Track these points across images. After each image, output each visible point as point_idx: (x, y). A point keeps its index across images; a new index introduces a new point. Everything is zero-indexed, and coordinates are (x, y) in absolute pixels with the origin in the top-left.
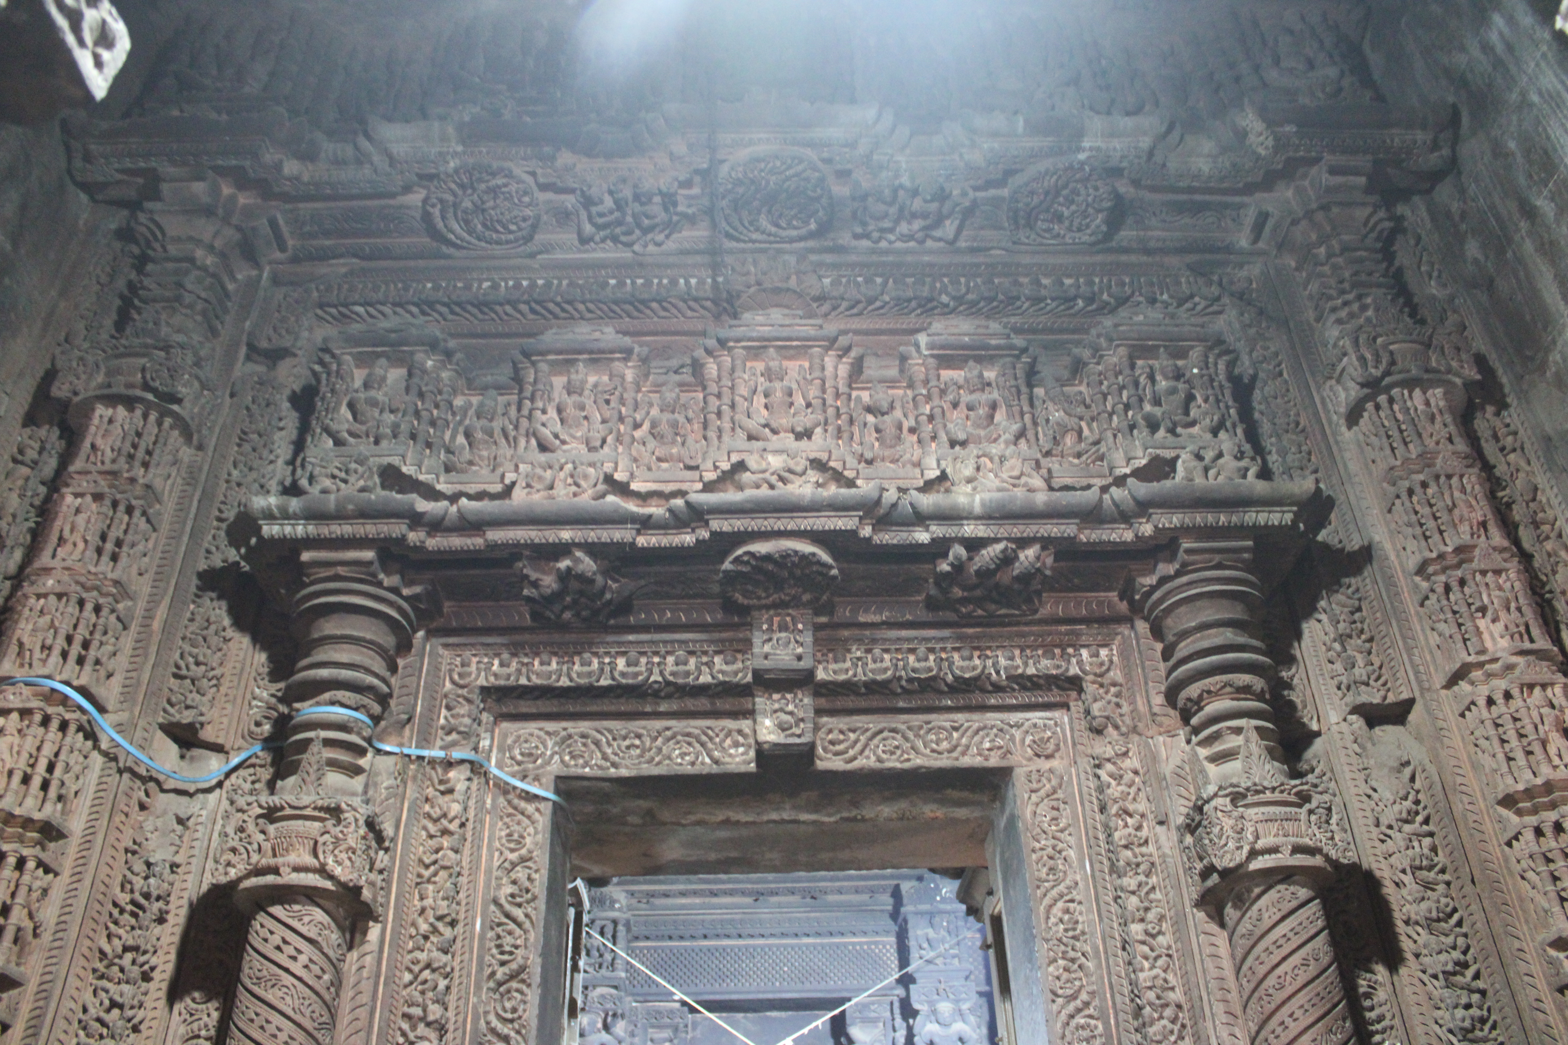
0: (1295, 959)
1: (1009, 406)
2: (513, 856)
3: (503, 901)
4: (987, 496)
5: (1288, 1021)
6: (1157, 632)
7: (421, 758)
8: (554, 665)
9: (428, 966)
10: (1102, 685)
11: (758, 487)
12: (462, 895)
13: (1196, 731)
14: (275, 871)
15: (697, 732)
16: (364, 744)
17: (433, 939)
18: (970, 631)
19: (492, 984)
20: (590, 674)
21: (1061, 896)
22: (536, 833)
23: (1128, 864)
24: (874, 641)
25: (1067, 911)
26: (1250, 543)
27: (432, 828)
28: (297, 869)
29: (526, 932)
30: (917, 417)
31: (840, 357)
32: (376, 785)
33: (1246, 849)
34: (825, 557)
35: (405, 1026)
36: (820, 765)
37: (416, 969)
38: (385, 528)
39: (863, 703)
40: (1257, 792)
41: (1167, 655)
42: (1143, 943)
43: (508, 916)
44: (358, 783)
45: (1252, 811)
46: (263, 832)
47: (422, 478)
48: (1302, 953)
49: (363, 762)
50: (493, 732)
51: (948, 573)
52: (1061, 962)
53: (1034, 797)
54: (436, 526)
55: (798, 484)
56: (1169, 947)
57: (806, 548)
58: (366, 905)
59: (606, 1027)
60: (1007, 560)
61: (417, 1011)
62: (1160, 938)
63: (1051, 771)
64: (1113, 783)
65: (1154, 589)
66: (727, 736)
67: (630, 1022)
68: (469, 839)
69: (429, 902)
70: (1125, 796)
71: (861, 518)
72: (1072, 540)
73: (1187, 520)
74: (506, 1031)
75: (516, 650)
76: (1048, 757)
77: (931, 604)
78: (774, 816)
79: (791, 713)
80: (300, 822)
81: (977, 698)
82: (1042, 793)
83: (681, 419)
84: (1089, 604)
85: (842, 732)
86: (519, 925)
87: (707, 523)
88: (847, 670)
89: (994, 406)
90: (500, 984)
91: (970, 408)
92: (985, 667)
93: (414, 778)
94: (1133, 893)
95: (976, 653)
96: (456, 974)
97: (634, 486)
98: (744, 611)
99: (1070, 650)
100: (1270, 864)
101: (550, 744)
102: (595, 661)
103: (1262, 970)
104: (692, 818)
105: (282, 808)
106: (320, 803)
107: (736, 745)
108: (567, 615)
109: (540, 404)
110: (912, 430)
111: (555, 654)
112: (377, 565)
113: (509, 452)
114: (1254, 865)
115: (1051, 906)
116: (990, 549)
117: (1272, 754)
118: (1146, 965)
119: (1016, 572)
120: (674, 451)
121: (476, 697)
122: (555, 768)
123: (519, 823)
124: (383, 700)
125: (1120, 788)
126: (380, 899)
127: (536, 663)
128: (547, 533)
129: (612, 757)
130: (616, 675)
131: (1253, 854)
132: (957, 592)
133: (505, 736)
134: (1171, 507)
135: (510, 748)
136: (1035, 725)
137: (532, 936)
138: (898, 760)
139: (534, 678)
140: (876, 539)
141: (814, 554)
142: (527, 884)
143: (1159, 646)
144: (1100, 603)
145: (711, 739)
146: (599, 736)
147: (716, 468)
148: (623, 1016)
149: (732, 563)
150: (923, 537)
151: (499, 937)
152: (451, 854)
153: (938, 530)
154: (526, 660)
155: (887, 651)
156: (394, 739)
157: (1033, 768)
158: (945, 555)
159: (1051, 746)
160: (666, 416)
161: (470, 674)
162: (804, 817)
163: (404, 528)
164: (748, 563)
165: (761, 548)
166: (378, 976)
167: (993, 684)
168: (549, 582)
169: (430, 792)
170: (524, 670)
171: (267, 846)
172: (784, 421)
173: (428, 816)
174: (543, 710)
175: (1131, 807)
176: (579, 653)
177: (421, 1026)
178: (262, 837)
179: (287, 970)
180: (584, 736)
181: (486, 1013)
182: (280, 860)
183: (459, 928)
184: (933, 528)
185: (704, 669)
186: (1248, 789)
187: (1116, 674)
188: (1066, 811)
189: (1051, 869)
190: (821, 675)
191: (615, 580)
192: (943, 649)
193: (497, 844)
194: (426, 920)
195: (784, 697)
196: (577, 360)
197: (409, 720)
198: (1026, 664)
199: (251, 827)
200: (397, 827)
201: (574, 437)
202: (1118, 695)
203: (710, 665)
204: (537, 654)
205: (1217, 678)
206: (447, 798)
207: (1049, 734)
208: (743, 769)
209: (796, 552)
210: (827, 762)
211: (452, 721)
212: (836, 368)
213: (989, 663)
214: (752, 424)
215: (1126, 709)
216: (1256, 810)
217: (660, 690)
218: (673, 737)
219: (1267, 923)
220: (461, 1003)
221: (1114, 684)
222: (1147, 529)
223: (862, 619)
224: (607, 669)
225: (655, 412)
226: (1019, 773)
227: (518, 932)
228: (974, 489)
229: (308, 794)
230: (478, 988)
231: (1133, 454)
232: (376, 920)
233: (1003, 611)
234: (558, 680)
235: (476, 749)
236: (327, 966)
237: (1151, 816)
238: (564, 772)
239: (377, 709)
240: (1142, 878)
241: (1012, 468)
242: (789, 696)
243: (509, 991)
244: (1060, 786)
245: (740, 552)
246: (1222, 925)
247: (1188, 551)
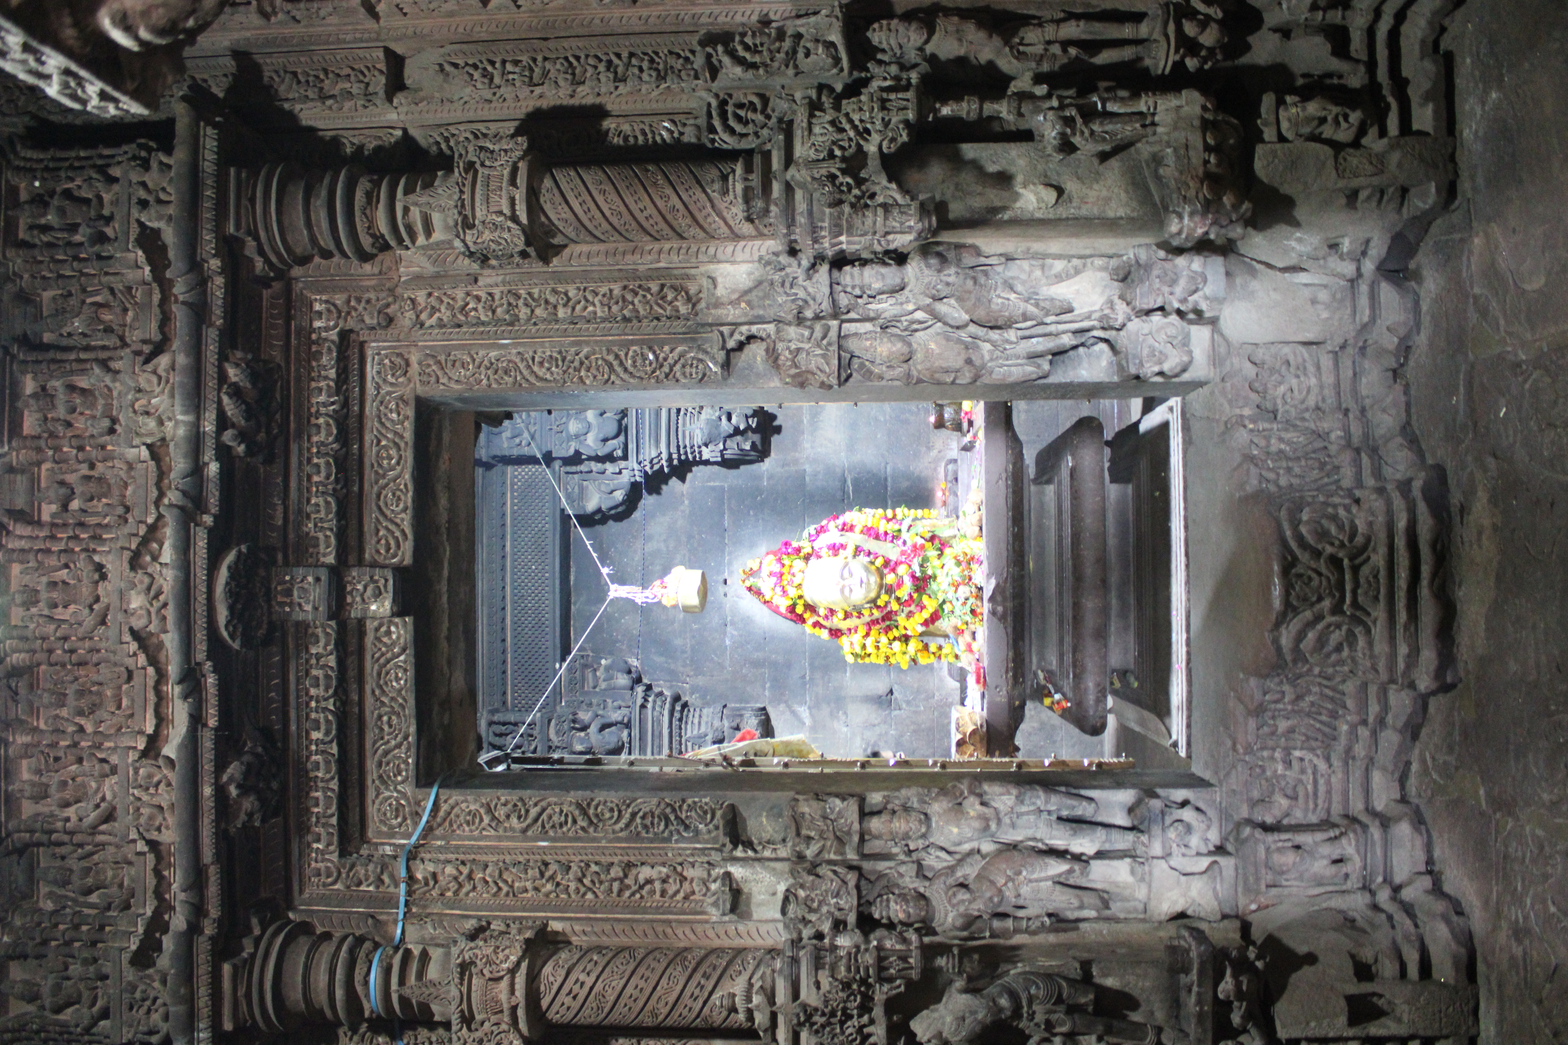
0: (600, 199)
1: (72, 372)
2: (486, 820)
3: (524, 825)
4: (178, 408)
5: (646, 213)
6: (304, 260)
7: (407, 904)
8: (318, 794)
9: (580, 881)
10: (348, 313)
11: (164, 618)
12: (521, 859)
13: (400, 241)
14: (514, 1009)
15: (376, 667)
16: (401, 952)
17: (559, 878)
18: (292, 425)
19: (591, 830)
20: (327, 763)
21: (529, 367)
22: (466, 801)
23: (508, 312)
24: (300, 511)
25: (541, 364)
26: (232, 171)
27: (467, 887)
28: (512, 991)
29: (549, 805)
30: (80, 462)
31: (8, 533)
32: (432, 939)
33: (510, 224)
34: (230, 558)
35: (627, 894)
36: (408, 561)
37: (583, 890)
38: (202, 956)
39: (354, 522)
40: (463, 206)
41: (327, 255)
42: (573, 309)
43: (536, 820)
44: (436, 954)
45: (478, 214)
46: (482, 1024)
47: (141, 930)
48: (595, 193)
49: (416, 951)
50: (377, 844)
51: (247, 447)
52: (583, 373)
53: (444, 380)
54: (198, 910)
55: (162, 581)
56: (579, 289)
57: (223, 574)
58: (537, 934)
59: (584, 728)
60: (236, 392)
61: (616, 886)
62: (570, 294)
63: (420, 364)
64: (437, 315)
65: (267, 261)
66: (381, 641)
67: (579, 707)
68: (473, 856)
69: (529, 885)
70: (450, 307)
71: (197, 525)
72: (222, 333)
73: (209, 226)
74: (628, 816)
75: (304, 829)
76: (408, 364)
77: (269, 460)
78: (445, 598)
79: (365, 587)
80: (473, 995)
81: (352, 423)
82: (440, 373)
83: (75, 686)
84: (272, 316)
85: (379, 541)
86: (544, 810)
87: (198, 664)
88: (327, 537)
89: (72, 388)
90: (591, 822)
91: (73, 410)
92: (327, 415)
93: (425, 907)
94: (532, 311)
95: (313, 421)
96: (584, 858)
97: (150, 730)
98: (272, 627)
99: (314, 336)
100: (524, 207)
101: (387, 794)
102: (314, 758)
103: (605, 225)
104: (446, 668)
105: (462, 1011)
106: (457, 980)
107: (388, 633)
108: (275, 785)
109: (59, 825)
110: (92, 466)
111: (308, 793)
112: (236, 960)
113: (111, 849)
114: (524, 219)
115: (537, 376)
116: (227, 408)
117: (428, 185)
118: (591, 308)
119: (249, 385)
120: (109, 693)
121: (349, 861)
122: (408, 789)
123: (458, 816)
124: (360, 941)
125: (443, 309)
126: (530, 923)
127: (316, 810)
128: (205, 808)
129: (399, 739)
130: (328, 739)
131: (514, 218)
132: (261, 436)
133: (380, 834)
134: (196, 239)
135: (391, 827)
136: (379, 373)
137: (553, 799)
138: (406, 495)
139: (330, 812)
140: (214, 510)
141: (229, 568)
142: (510, 806)
143: (317, 259)
144: (273, 306)
145: (383, 655)
146: (380, 752)
147: (135, 654)
148: (575, 714)
149: (234, 640)
150: (213, 468)
151: (553, 826)
152: (488, 871)
153: (208, 455)
154: (314, 819)
155: (309, 500)
156: (390, 928)
157: (417, 378)
158: (229, 448)
159: (398, 361)
160: (71, 701)
161: (327, 868)
162: (446, 573)
163: (201, 939)
164: (235, 627)
165: (222, 615)
166: (590, 919)
167: (343, 407)
168: (248, 803)
169: (435, 893)
170: (323, 820)
171: (494, 1019)
172: (85, 591)
173: (456, 893)
174: (357, 802)
175: (461, 303)
176: (307, 772)
177: (627, 881)
178: (487, 1024)
179: (591, 988)
180: (380, 764)
181: (614, 832)
182: (506, 1006)
183: (548, 858)
184: (206, 459)
185: (322, 661)
186: (460, 213)
187: (339, 299)
188: (456, 354)
189: (506, 373)
190: (330, 559)
191: (245, 744)
192: (309, 450)
193: (476, 833)
194: (544, 885)
195: (351, 593)
196: (6, 791)
197: (373, 917)
198: (326, 378)
199: (478, 1035)
200: (468, 917)
201: (98, 789)
202: (359, 300)
203: (318, 657)
204: (308, 810)
205: (357, 220)
206: (441, 878)
207: (387, 361)
208: (410, 627)
209: (227, 584)
210: (405, 554)
211: (371, 879)
212: (21, 537)
213: (323, 410)
214: (89, 621)
215: (372, 295)
216: (478, 210)
217: (341, 700)
218: (380, 687)
219: (568, 215)
220: (607, 852)
221: (349, 301)
222: (215, 264)
223: (280, 523)
224: (322, 747)
225: (64, 712)
226: (421, 390)
227: (549, 811)
228: (170, 419)
229: (449, 991)
230: (595, 840)
231: (132, 263)
232: (546, 925)
233: (278, 396)
234: (333, 790)
235: (395, 857)
236: (587, 958)
237: (470, 288)
238: (412, 780)
239: (368, 945)
240: (521, 303)
241: (149, 381)
242: (349, 588)
243: (597, 816)
244: (434, 357)
245: (225, 634)
246: (565, 246)
247: (238, 227)
